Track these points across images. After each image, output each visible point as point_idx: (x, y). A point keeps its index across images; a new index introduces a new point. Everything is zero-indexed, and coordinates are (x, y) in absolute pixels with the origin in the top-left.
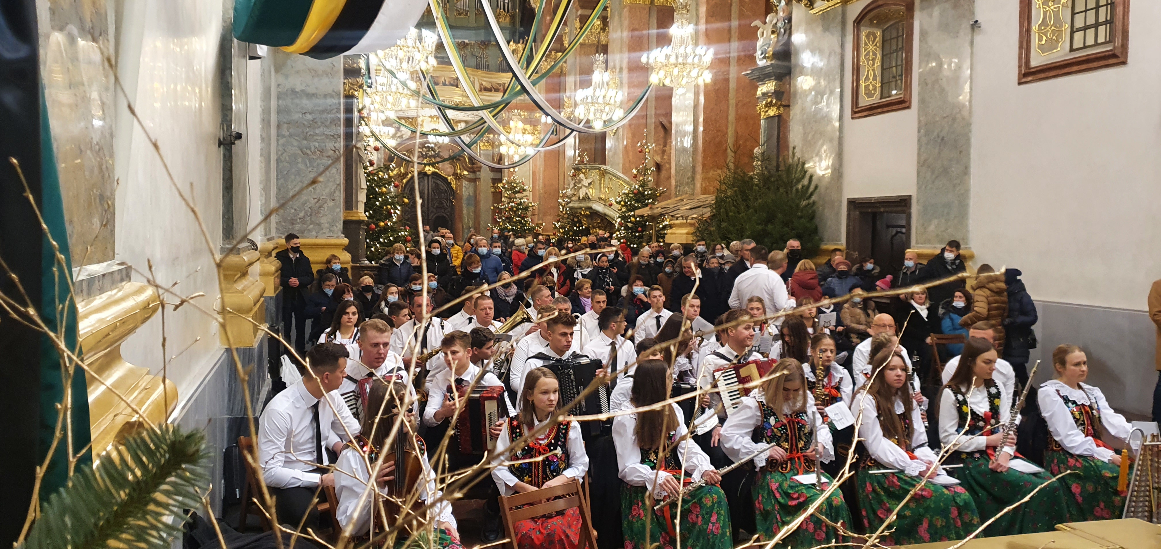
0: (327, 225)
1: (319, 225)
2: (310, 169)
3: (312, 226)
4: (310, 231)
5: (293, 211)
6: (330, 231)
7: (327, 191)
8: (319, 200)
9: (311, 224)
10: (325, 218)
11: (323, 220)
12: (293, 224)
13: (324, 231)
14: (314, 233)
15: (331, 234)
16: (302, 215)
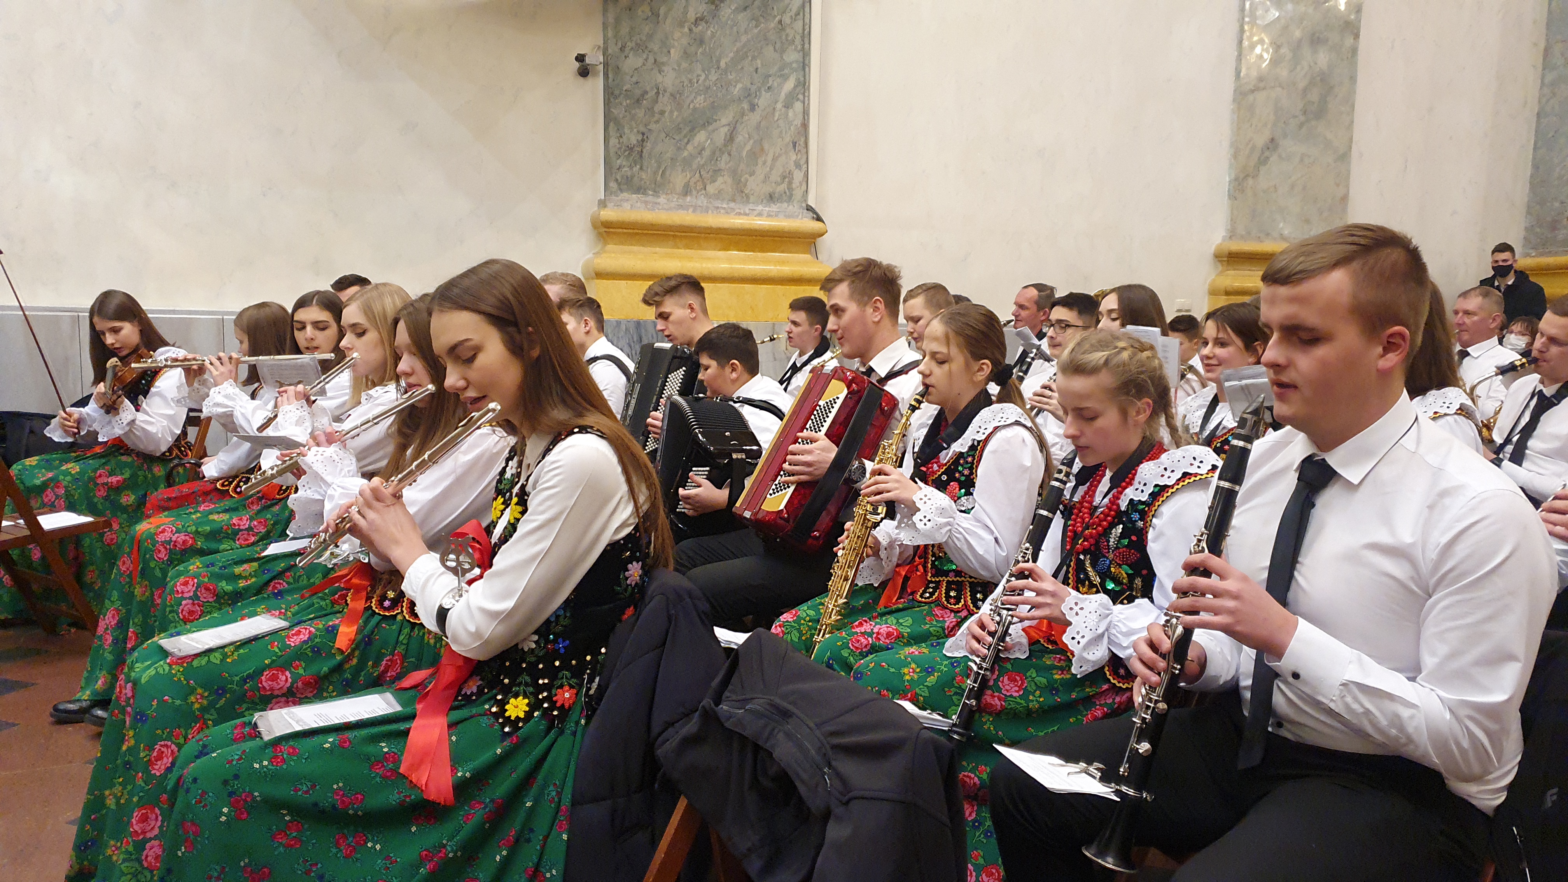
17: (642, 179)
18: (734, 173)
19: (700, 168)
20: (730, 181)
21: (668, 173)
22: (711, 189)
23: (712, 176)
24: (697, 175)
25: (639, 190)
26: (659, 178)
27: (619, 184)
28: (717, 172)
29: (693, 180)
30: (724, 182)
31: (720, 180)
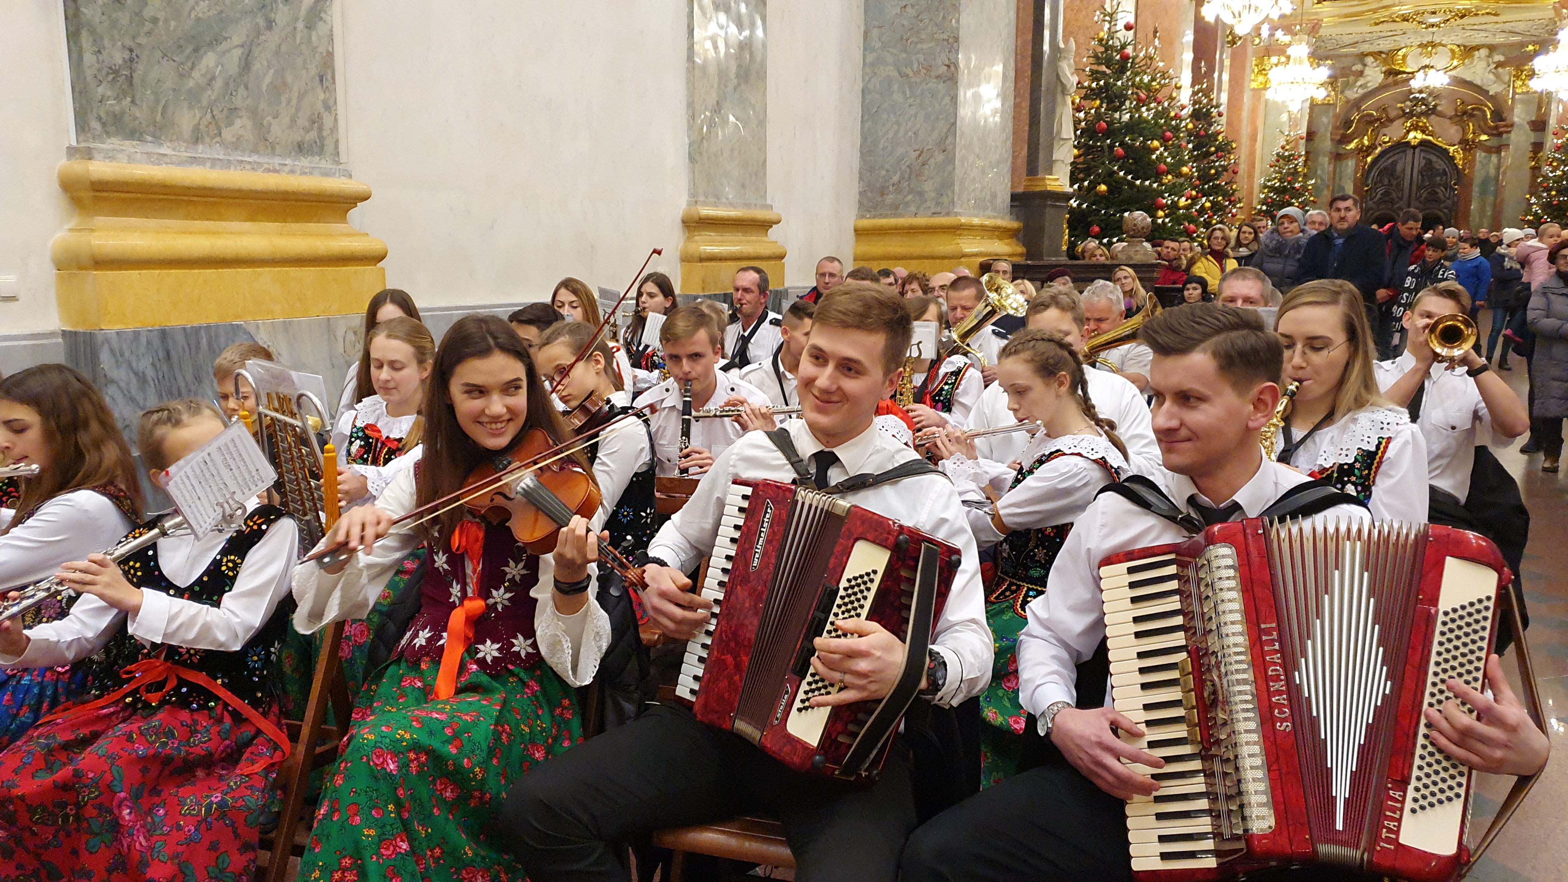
0: (933, 195)
1: (921, 194)
2: (910, 101)
3: (910, 197)
4: (907, 204)
5: (884, 172)
6: (938, 204)
7: (935, 135)
8: (922, 152)
9: (909, 193)
10: (930, 182)
11: (928, 187)
12: (882, 195)
13: (928, 204)
14: (913, 209)
15: (939, 210)
16: (896, 178)
17: (135, 118)
18: (254, 114)
19: (211, 107)
20: (249, 124)
21: (170, 111)
22: (228, 134)
23: (227, 117)
24: (209, 116)
25: (134, 134)
26: (159, 117)
27: (104, 125)
28: (233, 110)
29: (205, 122)
30: (242, 126)
31: (238, 122)
